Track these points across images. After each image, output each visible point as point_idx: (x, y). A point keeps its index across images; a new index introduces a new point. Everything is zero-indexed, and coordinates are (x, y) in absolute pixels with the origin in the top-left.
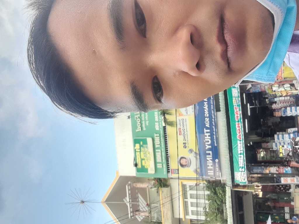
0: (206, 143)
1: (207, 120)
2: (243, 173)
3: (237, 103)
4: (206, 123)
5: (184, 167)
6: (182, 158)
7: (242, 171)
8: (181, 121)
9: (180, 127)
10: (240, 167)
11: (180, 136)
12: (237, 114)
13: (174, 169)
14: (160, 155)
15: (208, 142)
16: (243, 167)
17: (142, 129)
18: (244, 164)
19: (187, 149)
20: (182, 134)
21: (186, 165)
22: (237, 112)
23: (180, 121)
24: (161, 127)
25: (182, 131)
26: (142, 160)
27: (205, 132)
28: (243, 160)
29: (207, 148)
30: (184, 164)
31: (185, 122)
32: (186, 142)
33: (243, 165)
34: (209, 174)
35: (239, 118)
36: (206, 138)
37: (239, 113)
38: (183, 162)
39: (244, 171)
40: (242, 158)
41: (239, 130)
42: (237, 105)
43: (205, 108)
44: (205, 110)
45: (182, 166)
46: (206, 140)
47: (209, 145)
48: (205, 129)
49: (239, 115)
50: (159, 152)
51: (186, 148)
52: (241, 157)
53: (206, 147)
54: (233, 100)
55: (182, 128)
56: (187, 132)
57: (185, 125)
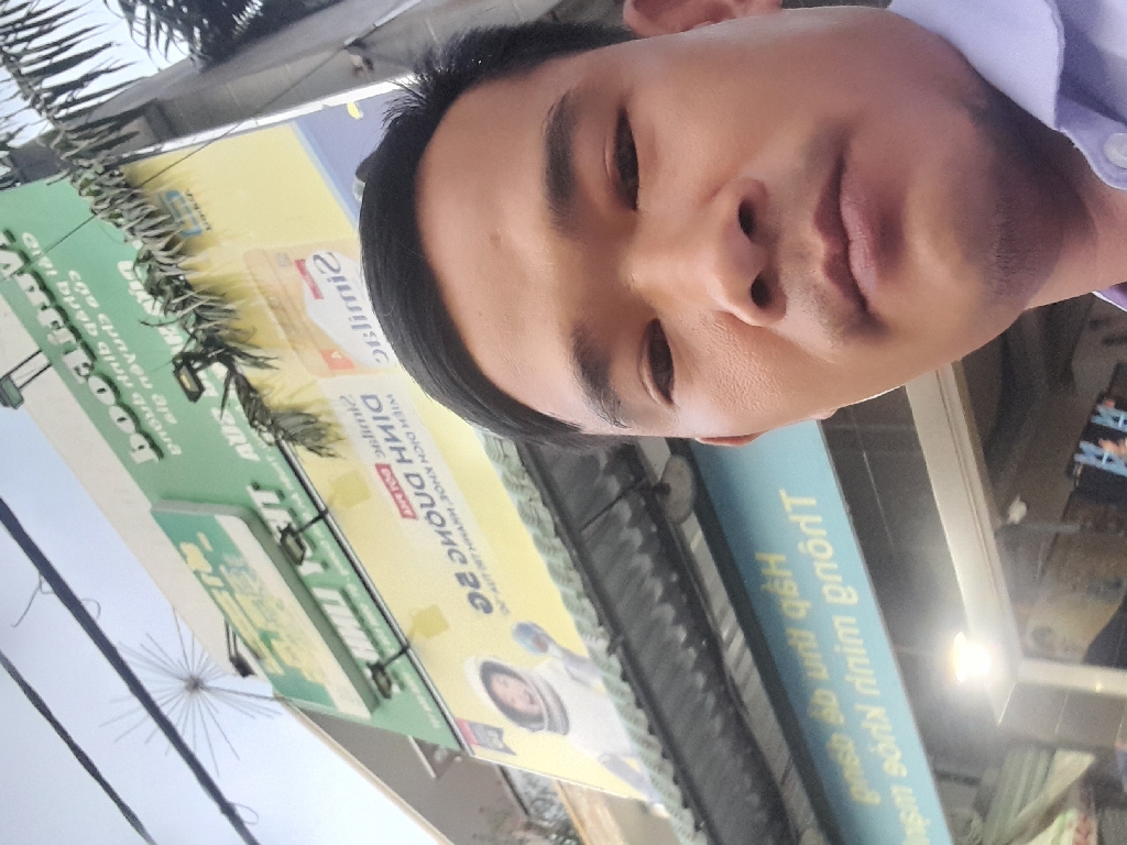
5: (533, 726)
6: (491, 668)
8: (367, 415)
9: (382, 461)
13: (471, 724)
14: (357, 623)
17: (156, 447)
19: (504, 621)
20: (420, 511)
21: (539, 719)
23: (355, 411)
25: (407, 487)
30: (521, 705)
31: (395, 422)
32: (470, 568)
50: (336, 603)
51: (488, 609)
55: (399, 471)
56: (443, 497)
57: (406, 442)
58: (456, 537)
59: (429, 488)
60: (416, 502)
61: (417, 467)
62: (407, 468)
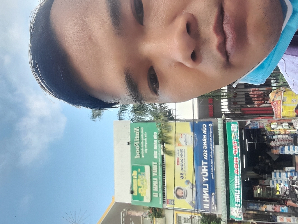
0: (203, 176)
1: (205, 152)
2: (238, 208)
3: (236, 138)
4: (204, 155)
5: (180, 198)
6: (178, 188)
7: (238, 207)
8: (180, 151)
9: (178, 157)
10: (236, 202)
11: (178, 166)
12: (235, 148)
13: (169, 200)
14: (157, 184)
15: (206, 174)
16: (239, 203)
17: (140, 156)
18: (241, 199)
19: (184, 180)
20: (180, 164)
21: (182, 196)
22: (235, 146)
23: (178, 151)
24: (159, 156)
25: (180, 161)
26: (139, 187)
27: (203, 165)
28: (239, 195)
29: (203, 181)
30: (180, 195)
31: (183, 152)
32: (184, 172)
33: (239, 200)
34: (204, 207)
35: (237, 152)
36: (203, 170)
37: (237, 148)
38: (179, 192)
39: (240, 207)
40: (239, 193)
41: (237, 165)
42: (235, 140)
43: (204, 140)
44: (204, 143)
45: (178, 196)
46: (203, 172)
47: (206, 178)
48: (202, 161)
49: (237, 150)
50: (156, 181)
51: (183, 178)
52: (237, 192)
53: (203, 179)
54: (232, 135)
55: (180, 158)
56: (185, 162)
57: (183, 155)
58: (184, 168)
59: (183, 161)
60: (180, 162)
61: (183, 158)
62: (181, 158)
